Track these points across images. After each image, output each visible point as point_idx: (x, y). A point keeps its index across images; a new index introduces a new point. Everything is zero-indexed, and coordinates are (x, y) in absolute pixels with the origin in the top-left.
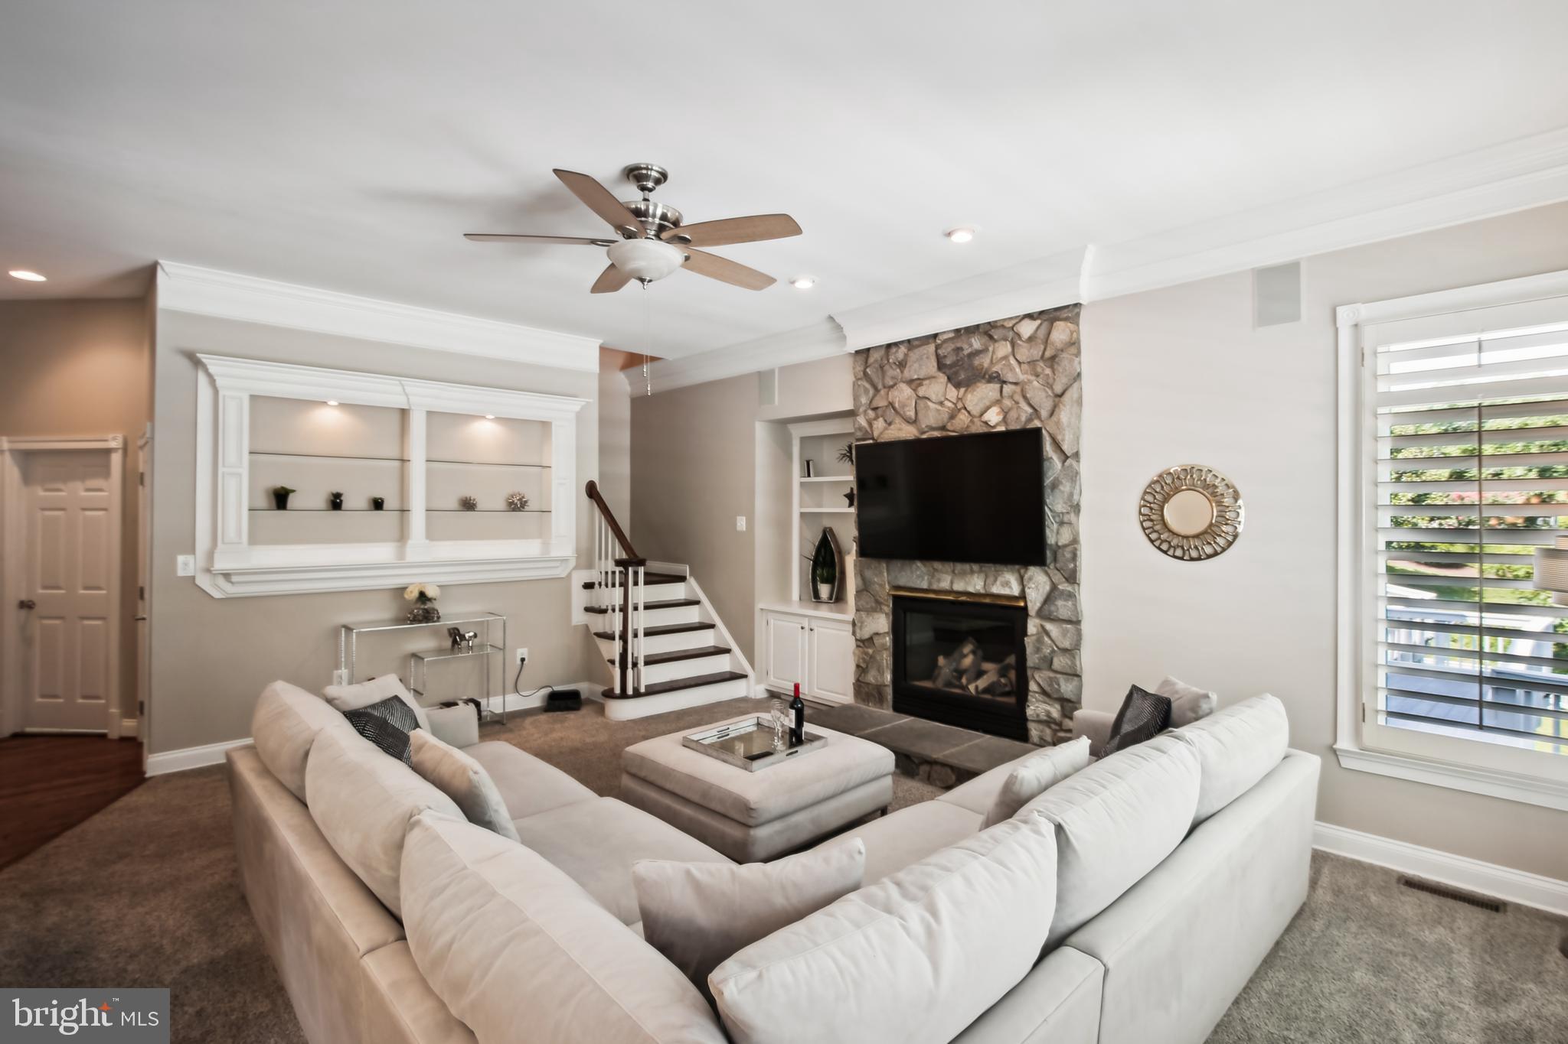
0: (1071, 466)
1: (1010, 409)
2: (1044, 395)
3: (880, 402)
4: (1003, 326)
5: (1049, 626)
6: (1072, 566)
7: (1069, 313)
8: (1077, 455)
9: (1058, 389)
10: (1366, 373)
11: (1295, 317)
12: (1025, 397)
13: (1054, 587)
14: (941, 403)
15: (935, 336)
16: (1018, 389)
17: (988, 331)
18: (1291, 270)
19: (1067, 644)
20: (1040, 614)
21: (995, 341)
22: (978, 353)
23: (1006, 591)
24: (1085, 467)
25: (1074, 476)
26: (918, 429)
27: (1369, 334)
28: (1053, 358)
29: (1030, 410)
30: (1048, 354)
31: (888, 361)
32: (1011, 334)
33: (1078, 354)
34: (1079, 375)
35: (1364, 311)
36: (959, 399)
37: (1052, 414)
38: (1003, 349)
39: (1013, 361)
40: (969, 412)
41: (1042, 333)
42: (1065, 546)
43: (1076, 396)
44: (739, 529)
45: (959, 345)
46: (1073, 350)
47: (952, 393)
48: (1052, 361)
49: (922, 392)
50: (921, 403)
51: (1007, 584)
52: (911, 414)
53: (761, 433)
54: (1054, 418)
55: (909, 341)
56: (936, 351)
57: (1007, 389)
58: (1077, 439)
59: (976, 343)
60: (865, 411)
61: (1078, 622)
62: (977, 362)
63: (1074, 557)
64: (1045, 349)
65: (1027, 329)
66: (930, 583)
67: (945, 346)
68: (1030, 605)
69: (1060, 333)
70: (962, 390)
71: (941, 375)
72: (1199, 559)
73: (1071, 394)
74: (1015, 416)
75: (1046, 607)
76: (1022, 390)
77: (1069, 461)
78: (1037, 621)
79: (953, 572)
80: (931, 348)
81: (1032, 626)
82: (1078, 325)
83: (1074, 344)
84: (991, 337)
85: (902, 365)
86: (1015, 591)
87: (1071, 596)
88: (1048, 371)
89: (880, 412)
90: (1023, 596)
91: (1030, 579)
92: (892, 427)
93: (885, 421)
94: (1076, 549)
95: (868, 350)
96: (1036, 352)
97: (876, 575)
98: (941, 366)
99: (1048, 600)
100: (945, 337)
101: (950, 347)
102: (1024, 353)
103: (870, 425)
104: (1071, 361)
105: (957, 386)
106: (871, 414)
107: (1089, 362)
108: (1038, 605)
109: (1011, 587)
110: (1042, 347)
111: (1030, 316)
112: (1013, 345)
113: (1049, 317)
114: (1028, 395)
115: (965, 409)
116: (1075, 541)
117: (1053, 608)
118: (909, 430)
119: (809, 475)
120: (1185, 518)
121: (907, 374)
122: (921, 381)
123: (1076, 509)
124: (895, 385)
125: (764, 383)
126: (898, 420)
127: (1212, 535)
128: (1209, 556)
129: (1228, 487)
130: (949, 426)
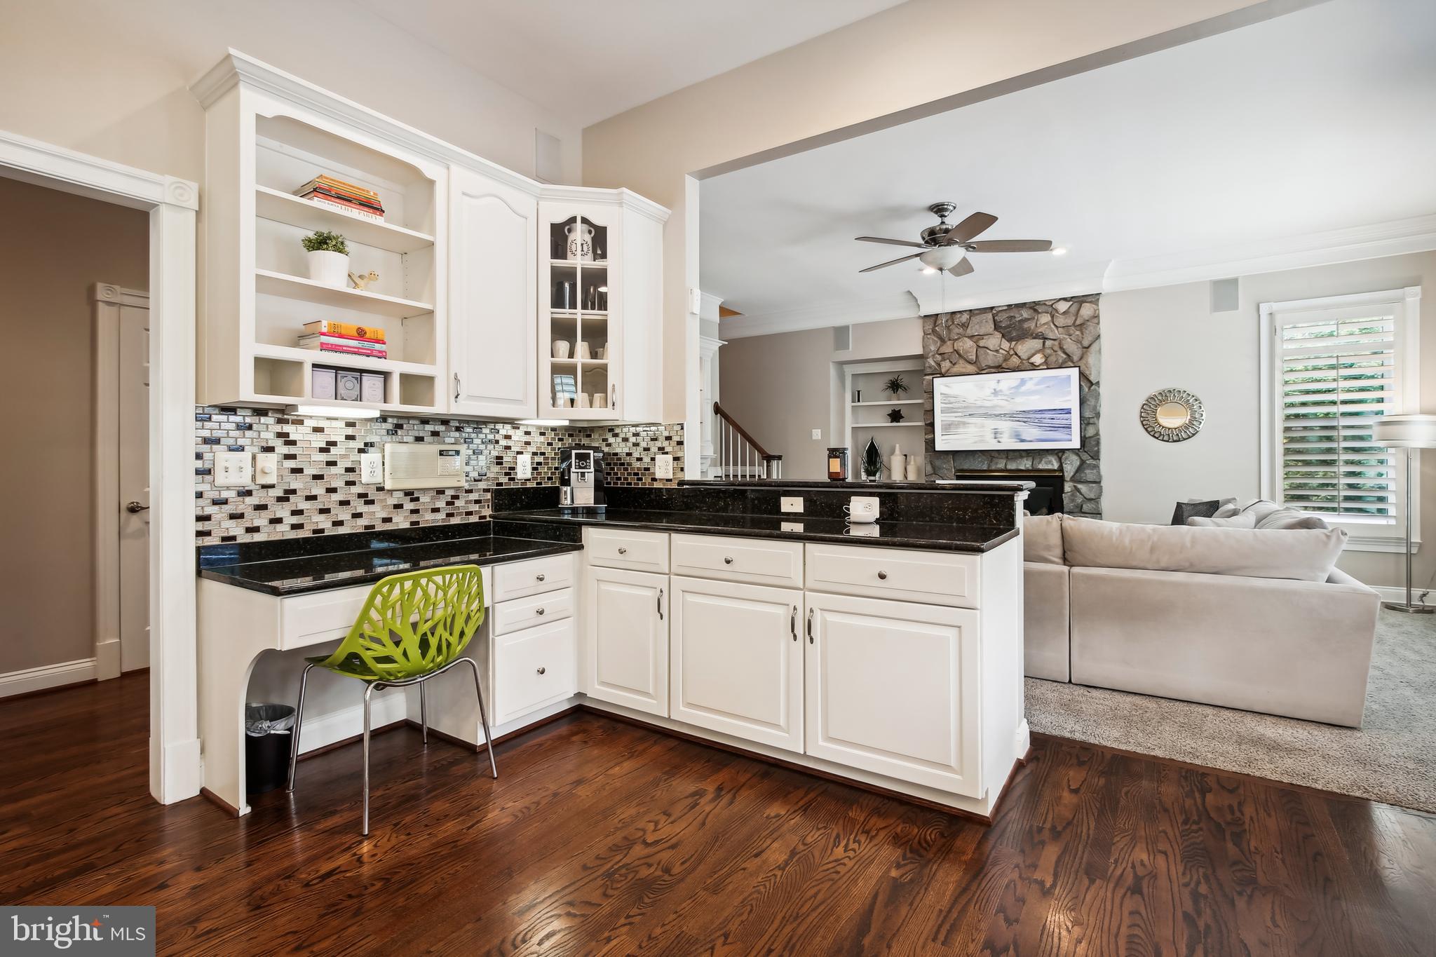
0: (1095, 389)
1: (1050, 355)
2: (1076, 347)
3: (947, 348)
4: (1045, 304)
5: (1080, 486)
6: (1096, 449)
7: (1093, 298)
8: (1098, 383)
9: (1086, 343)
10: (1277, 339)
11: (1236, 308)
12: (1061, 348)
13: (1083, 462)
14: (997, 351)
15: (992, 308)
16: (1056, 343)
17: (1034, 307)
18: (1234, 282)
19: (1092, 496)
20: (1073, 479)
21: (1039, 313)
22: (1027, 320)
23: (1050, 467)
24: (1103, 390)
25: (1097, 396)
26: (978, 368)
27: (1279, 319)
28: (1081, 325)
29: (1065, 356)
30: (1078, 322)
31: (953, 323)
32: (1050, 309)
33: (1098, 323)
34: (1099, 336)
35: (1275, 306)
36: (1010, 348)
37: (1081, 358)
38: (1045, 318)
39: (1053, 326)
40: (1019, 357)
41: (1073, 309)
42: (1090, 437)
43: (1098, 348)
44: (814, 438)
45: (1012, 315)
46: (1095, 320)
47: (1006, 345)
48: (1081, 327)
49: (982, 343)
50: (981, 351)
51: (1050, 462)
52: (974, 357)
53: (833, 372)
54: (1083, 361)
55: (971, 310)
56: (994, 318)
57: (1048, 343)
58: (1099, 373)
59: (1025, 314)
60: (933, 355)
61: (1100, 482)
62: (1026, 325)
63: (1098, 443)
64: (1076, 320)
65: (1062, 307)
66: (989, 466)
67: (1000, 315)
68: (1066, 474)
69: (1087, 311)
70: (1014, 343)
71: (996, 333)
72: (1179, 441)
73: (1094, 347)
74: (1055, 360)
75: (1078, 474)
76: (1060, 344)
77: (1093, 387)
78: (1071, 484)
79: (1007, 457)
80: (990, 316)
81: (1068, 487)
82: (1098, 306)
83: (1096, 316)
84: (1036, 311)
85: (965, 326)
86: (1056, 466)
87: (1097, 467)
88: (1078, 333)
89: (946, 356)
90: (1061, 469)
91: (1066, 459)
92: (956, 366)
93: (951, 362)
94: (1099, 439)
95: (937, 315)
96: (1070, 321)
97: (945, 463)
98: (997, 327)
99: (1079, 470)
100: (1000, 309)
101: (1005, 315)
102: (1061, 321)
103: (939, 365)
104: (1095, 328)
105: (1010, 340)
106: (939, 358)
107: (1105, 327)
108: (1072, 474)
109: (1052, 464)
110: (1074, 318)
111: (1065, 299)
112: (1052, 317)
113: (1079, 301)
114: (1064, 347)
115: (1016, 354)
116: (1097, 434)
117: (1082, 475)
118: (971, 368)
119: (859, 401)
120: (1170, 419)
121: (969, 332)
122: (981, 337)
123: (1098, 415)
124: (959, 338)
125: (840, 334)
126: (961, 361)
127: (1186, 427)
128: (1185, 439)
129: (1196, 400)
130: (1004, 365)
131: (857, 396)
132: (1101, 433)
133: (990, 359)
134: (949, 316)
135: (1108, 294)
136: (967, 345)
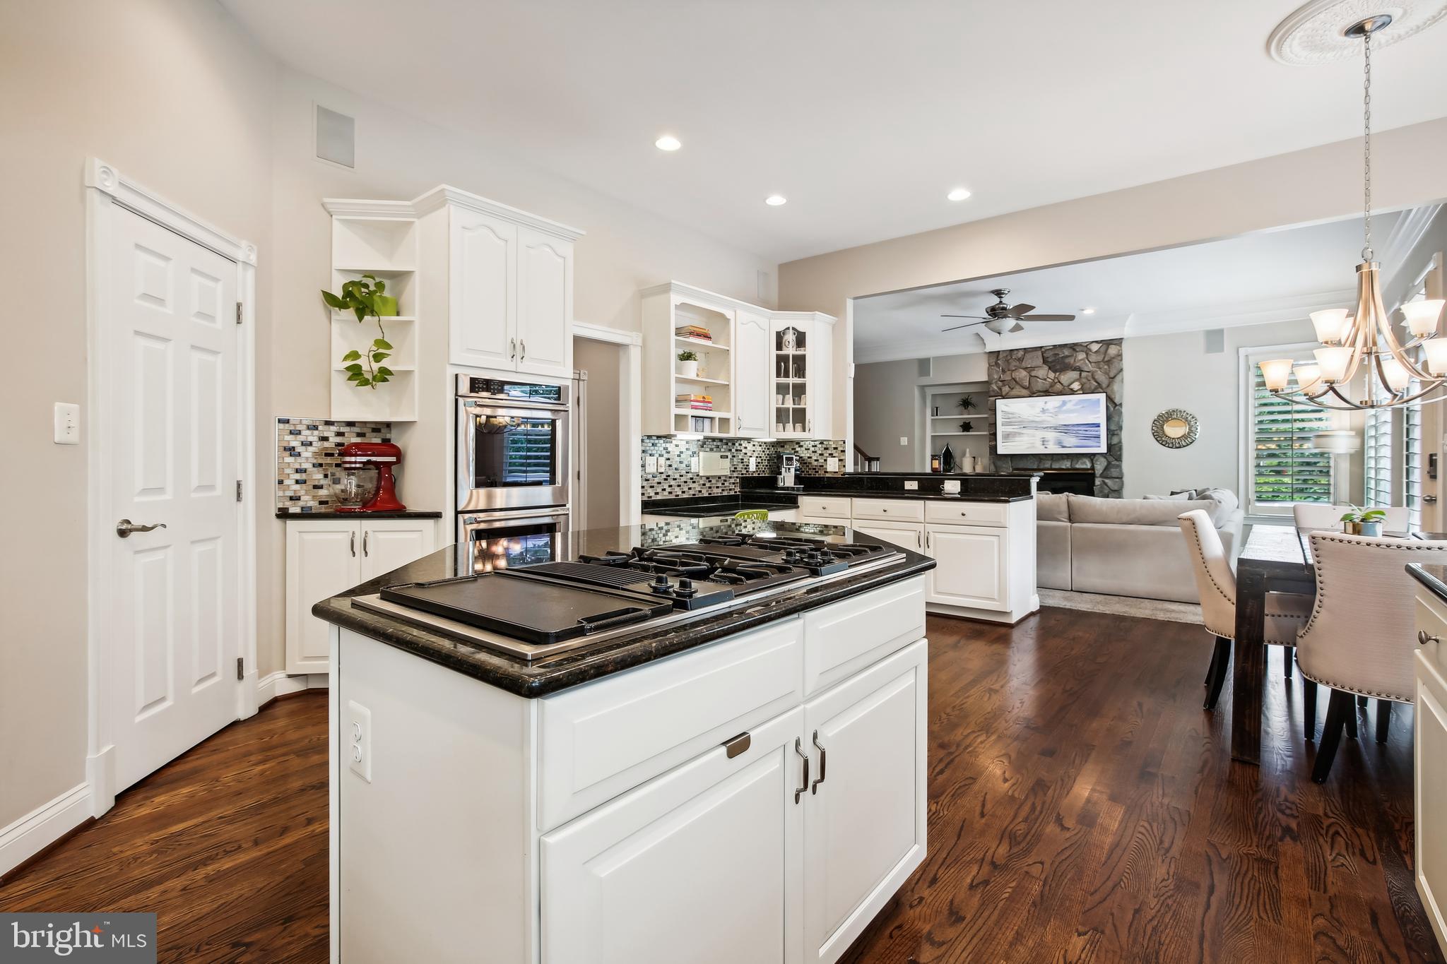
0: (1118, 409)
1: (1085, 383)
2: (1104, 377)
3: (1007, 377)
4: (1081, 345)
5: (1107, 481)
6: (1119, 453)
7: (1118, 342)
8: (1121, 404)
9: (1112, 375)
11: (1222, 350)
12: (1094, 378)
13: (1109, 463)
14: (1045, 380)
15: (1041, 347)
16: (1090, 374)
17: (1074, 347)
18: (1220, 332)
19: (1116, 488)
20: (1101, 476)
21: (1077, 352)
22: (1067, 357)
23: (1084, 467)
24: (1124, 410)
25: (1120, 414)
26: (1031, 392)
28: (1109, 361)
29: (1096, 384)
30: (1106, 359)
31: (1012, 358)
32: (1085, 349)
33: (1121, 360)
34: (1122, 370)
35: (1250, 350)
36: (1055, 377)
37: (1108, 386)
38: (1081, 356)
39: (1087, 362)
40: (1062, 384)
41: (1103, 349)
42: (1114, 445)
43: (1120, 378)
44: (902, 444)
45: (1056, 352)
46: (1119, 358)
47: (1052, 375)
48: (1109, 362)
49: (1033, 373)
50: (1033, 379)
51: (1085, 463)
52: (1027, 384)
53: (917, 392)
54: (1110, 388)
55: (1025, 349)
56: (1043, 355)
57: (1084, 374)
58: (1121, 397)
59: (1067, 352)
60: (996, 382)
61: (1121, 478)
62: (1067, 361)
63: (1120, 449)
64: (1104, 358)
65: (1095, 347)
66: (1038, 466)
67: (1047, 352)
68: (1096, 472)
69: (1113, 350)
70: (1058, 374)
71: (1045, 366)
72: (1180, 447)
73: (1118, 378)
74: (1088, 386)
75: (1105, 472)
76: (1092, 375)
77: (1117, 408)
78: (1100, 479)
79: (1052, 459)
80: (1040, 353)
81: (1098, 481)
82: (1121, 347)
83: (1120, 355)
84: (1074, 350)
85: (1021, 360)
86: (1089, 466)
87: (1119, 467)
88: (1106, 367)
89: (1006, 383)
90: (1093, 468)
91: (1097, 460)
92: (1014, 390)
93: (1009, 387)
94: (1121, 446)
95: (999, 351)
96: (1100, 358)
97: (1004, 464)
98: (1045, 361)
99: (1106, 469)
100: (1048, 348)
101: (1051, 353)
102: (1093, 358)
103: (1000, 389)
104: (1119, 363)
105: (1055, 372)
106: (1000, 383)
107: (1127, 363)
108: (1101, 472)
109: (1086, 465)
110: (1103, 356)
111: (1097, 342)
112: (1087, 354)
113: (1107, 343)
114: (1096, 377)
115: (1059, 382)
116: (1120, 442)
117: (1109, 472)
118: (1025, 392)
119: (937, 415)
120: (1173, 430)
121: (1024, 365)
122: (1033, 368)
123: (1121, 428)
124: (1016, 369)
125: (923, 365)
126: (1017, 387)
127: (1184, 437)
128: (1184, 446)
129: (1193, 418)
130: (1050, 390)
131: (936, 411)
132: (1123, 441)
133: (1040, 385)
134: (1008, 352)
135: (1128, 339)
136: (1022, 375)
